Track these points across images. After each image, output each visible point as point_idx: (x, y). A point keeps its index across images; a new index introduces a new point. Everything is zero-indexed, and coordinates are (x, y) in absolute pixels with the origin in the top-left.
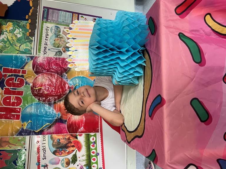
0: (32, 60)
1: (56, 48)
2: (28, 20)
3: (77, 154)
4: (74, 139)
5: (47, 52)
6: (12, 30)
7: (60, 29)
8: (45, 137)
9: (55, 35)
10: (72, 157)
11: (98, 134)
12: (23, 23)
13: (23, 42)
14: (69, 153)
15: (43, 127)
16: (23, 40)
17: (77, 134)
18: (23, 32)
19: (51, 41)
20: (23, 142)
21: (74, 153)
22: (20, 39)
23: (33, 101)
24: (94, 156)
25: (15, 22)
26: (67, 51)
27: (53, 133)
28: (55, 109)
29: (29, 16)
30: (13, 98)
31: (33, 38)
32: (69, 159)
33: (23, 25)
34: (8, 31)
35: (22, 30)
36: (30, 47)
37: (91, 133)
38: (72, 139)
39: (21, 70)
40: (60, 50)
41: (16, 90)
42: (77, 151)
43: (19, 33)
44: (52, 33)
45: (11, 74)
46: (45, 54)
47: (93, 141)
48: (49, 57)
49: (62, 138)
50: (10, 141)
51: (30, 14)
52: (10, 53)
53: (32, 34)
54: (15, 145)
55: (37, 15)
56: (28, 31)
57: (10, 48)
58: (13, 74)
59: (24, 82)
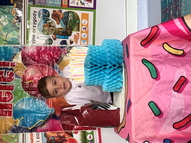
1: (46, 35)
2: (13, 4)
4: (69, 137)
5: (35, 41)
7: (49, 13)
8: (39, 134)
12: (8, 8)
15: (37, 123)
16: (10, 28)
19: (39, 28)
28: (48, 104)
30: (4, 93)
33: (9, 11)
36: (17, 36)
38: (67, 137)
39: (10, 62)
40: (50, 38)
41: (7, 85)
43: (4, 20)
44: (41, 17)
47: (90, 139)
56: (14, 17)
58: (2, 67)
59: (14, 76)
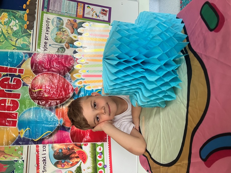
0: (30, 57)
1: (58, 43)
2: (25, 10)
3: (82, 166)
4: (78, 149)
5: (47, 48)
6: (7, 21)
7: (63, 21)
8: (45, 146)
9: (57, 29)
10: (76, 169)
11: (106, 144)
12: (20, 13)
13: (20, 36)
14: (72, 165)
15: (43, 135)
16: (20, 34)
17: (82, 143)
18: (20, 24)
19: (52, 35)
20: (20, 152)
21: (78, 165)
22: (17, 32)
23: (31, 105)
24: (101, 168)
25: (11, 12)
26: (70, 47)
27: (55, 142)
28: (57, 115)
29: (26, 5)
30: (8, 101)
31: (31, 31)
32: (72, 172)
33: (20, 16)
34: (3, 23)
35: (19, 22)
36: (27, 42)
37: (98, 143)
38: (76, 150)
39: (18, 69)
40: (62, 46)
41: (12, 92)
42: (81, 162)
43: (15, 25)
44: (54, 25)
45: (6, 73)
46: (45, 50)
47: (100, 151)
48: (49, 54)
49: (65, 148)
50: (6, 151)
51: (28, 3)
52: (5, 49)
53: (30, 27)
54: (11, 155)
55: (36, 4)
56: (26, 23)
57: (5, 43)
58: (8, 73)
59: (21, 83)
